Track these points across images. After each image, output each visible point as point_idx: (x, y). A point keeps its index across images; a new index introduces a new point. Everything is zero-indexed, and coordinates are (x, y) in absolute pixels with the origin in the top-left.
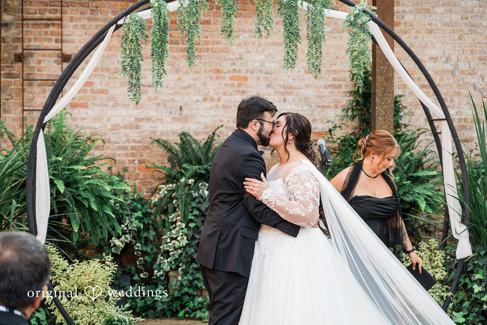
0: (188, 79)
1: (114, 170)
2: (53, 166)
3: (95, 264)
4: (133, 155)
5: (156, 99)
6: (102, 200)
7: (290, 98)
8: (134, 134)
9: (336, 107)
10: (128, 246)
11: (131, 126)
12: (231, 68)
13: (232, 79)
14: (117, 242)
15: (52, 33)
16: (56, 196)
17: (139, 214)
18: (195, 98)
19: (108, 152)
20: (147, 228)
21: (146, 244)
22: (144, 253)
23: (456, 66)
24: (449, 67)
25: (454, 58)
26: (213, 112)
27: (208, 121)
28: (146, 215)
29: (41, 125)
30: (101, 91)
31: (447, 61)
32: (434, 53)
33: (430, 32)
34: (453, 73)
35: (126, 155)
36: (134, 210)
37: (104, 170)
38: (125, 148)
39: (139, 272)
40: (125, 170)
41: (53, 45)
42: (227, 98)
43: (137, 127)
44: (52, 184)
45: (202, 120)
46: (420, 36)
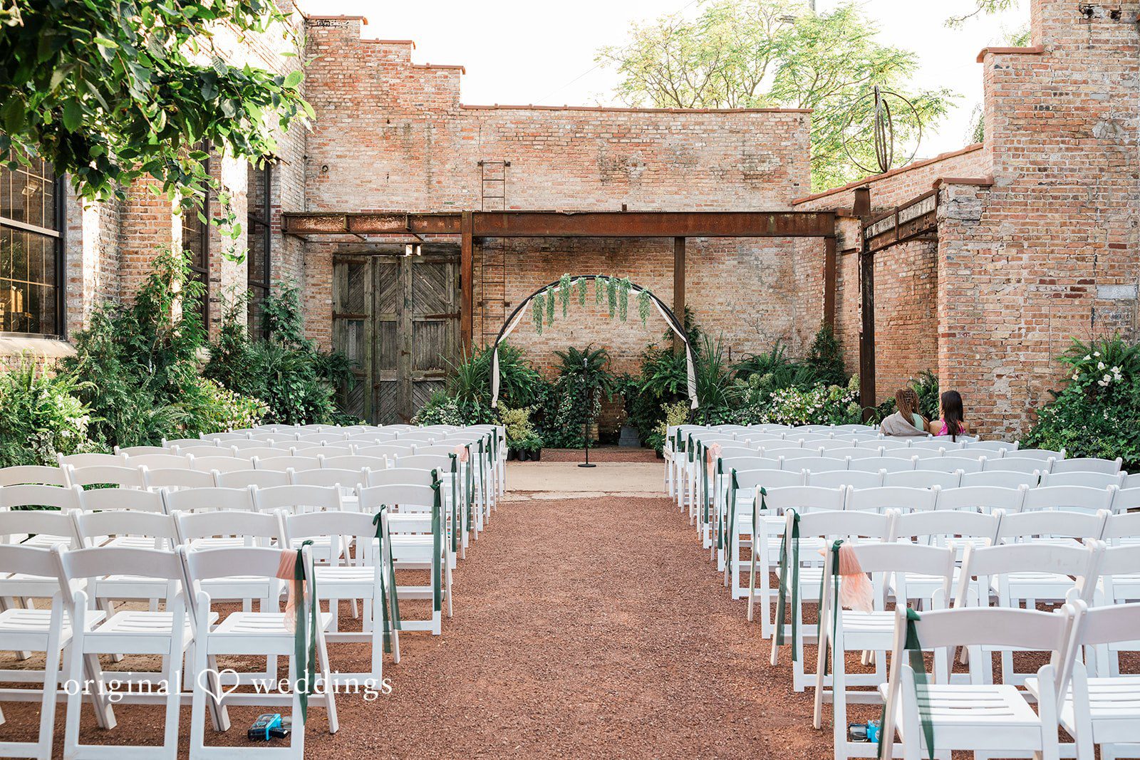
0: (576, 316)
1: (533, 368)
2: (501, 364)
3: (521, 410)
4: (544, 359)
5: (558, 327)
6: (526, 383)
7: (635, 327)
8: (545, 348)
9: (662, 332)
10: (541, 410)
11: (543, 343)
12: (601, 310)
13: (601, 316)
14: (534, 407)
15: (499, 290)
16: (502, 380)
17: (547, 392)
18: (580, 327)
19: (530, 358)
20: (551, 400)
21: (550, 409)
22: (549, 414)
23: (734, 308)
24: (730, 308)
25: (732, 303)
26: (590, 335)
27: (588, 340)
28: (550, 393)
29: (496, 345)
30: (527, 323)
31: (728, 305)
32: (721, 300)
33: (719, 288)
34: (732, 312)
35: (540, 359)
36: (544, 390)
37: (527, 367)
38: (540, 356)
39: (546, 424)
40: (540, 367)
41: (499, 297)
42: (598, 327)
43: (547, 343)
44: (501, 374)
45: (584, 339)
46: (712, 290)
